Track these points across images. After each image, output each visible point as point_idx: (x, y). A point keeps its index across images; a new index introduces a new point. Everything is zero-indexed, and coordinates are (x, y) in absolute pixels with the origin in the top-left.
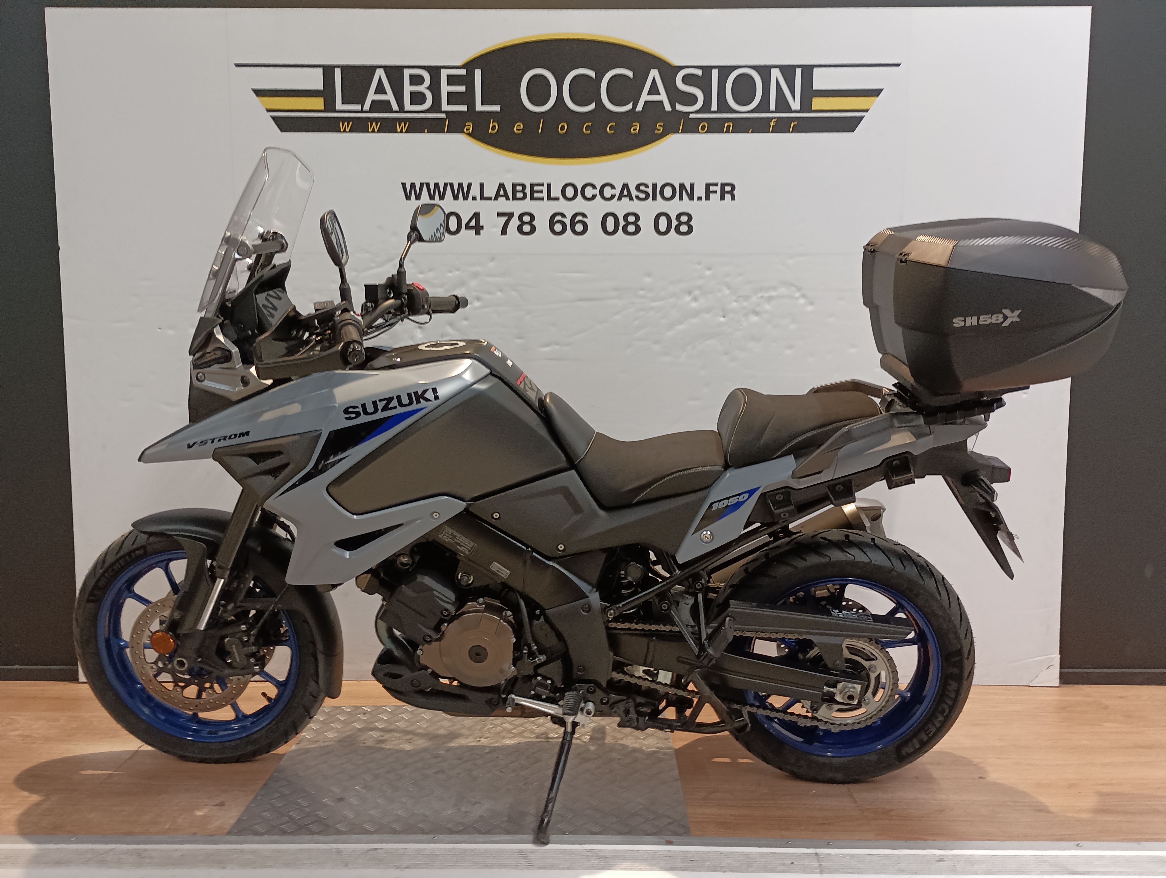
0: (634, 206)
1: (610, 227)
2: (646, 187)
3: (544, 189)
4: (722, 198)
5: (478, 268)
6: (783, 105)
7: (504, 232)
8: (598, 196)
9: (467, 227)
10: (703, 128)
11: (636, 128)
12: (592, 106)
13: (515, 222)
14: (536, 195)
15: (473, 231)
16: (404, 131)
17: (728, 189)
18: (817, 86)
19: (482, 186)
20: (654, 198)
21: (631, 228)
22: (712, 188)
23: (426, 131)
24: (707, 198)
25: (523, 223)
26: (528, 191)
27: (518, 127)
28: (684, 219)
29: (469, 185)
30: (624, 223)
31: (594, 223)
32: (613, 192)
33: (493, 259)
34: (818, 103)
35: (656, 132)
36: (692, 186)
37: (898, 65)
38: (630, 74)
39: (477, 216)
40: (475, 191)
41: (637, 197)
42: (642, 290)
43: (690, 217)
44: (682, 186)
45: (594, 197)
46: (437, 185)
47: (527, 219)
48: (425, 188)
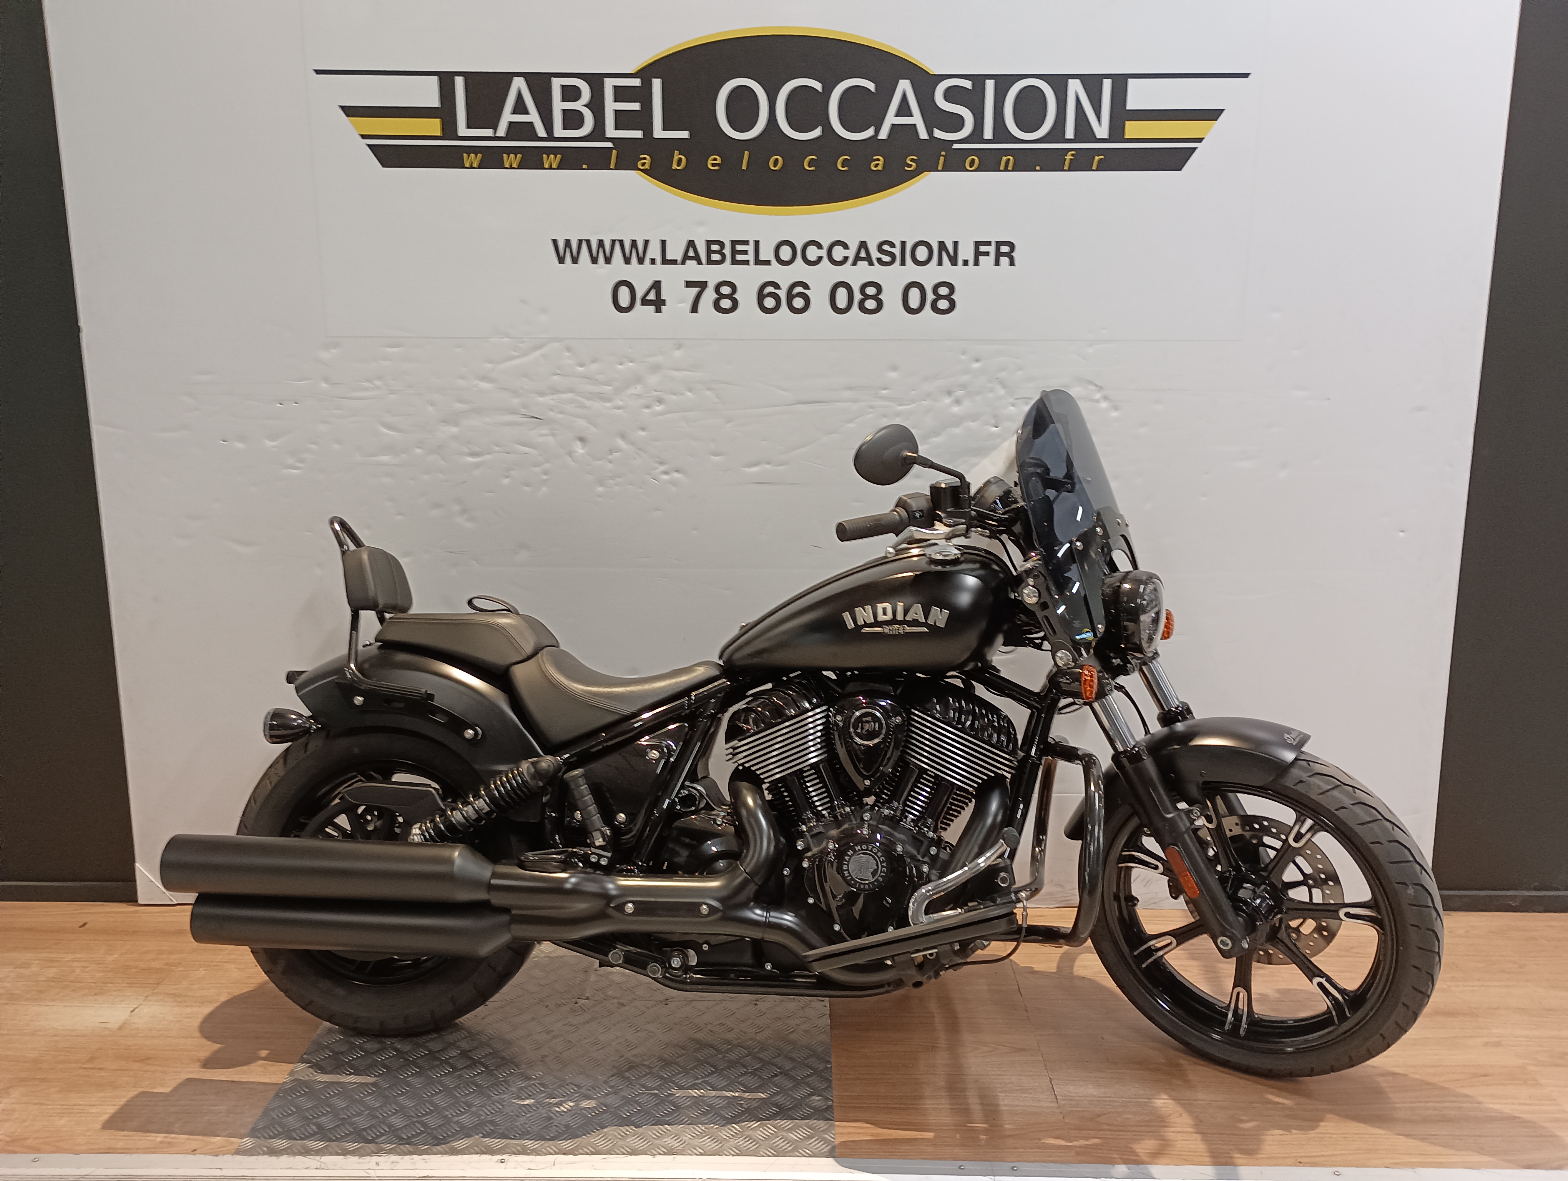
0: (876, 273)
1: (842, 302)
2: (891, 247)
3: (750, 248)
4: (997, 263)
5: (659, 359)
6: (1084, 131)
7: (694, 309)
8: (825, 259)
9: (645, 302)
10: (972, 163)
11: (878, 163)
12: (817, 132)
13: (709, 295)
14: (739, 257)
15: (652, 308)
16: (554, 166)
17: (1005, 249)
18: (1132, 104)
19: (663, 243)
20: (903, 263)
21: (871, 304)
22: (983, 249)
23: (585, 167)
24: (976, 263)
25: (721, 296)
26: (727, 251)
27: (714, 161)
28: (943, 291)
29: (646, 242)
30: (863, 297)
31: (819, 296)
32: (846, 253)
33: (679, 347)
34: (1132, 129)
35: (906, 168)
36: (956, 244)
37: (1246, 75)
38: (871, 86)
39: (657, 285)
40: (654, 251)
41: (879, 260)
42: (885, 389)
43: (952, 289)
44: (942, 245)
45: (819, 259)
46: (601, 243)
47: (726, 290)
48: (584, 246)
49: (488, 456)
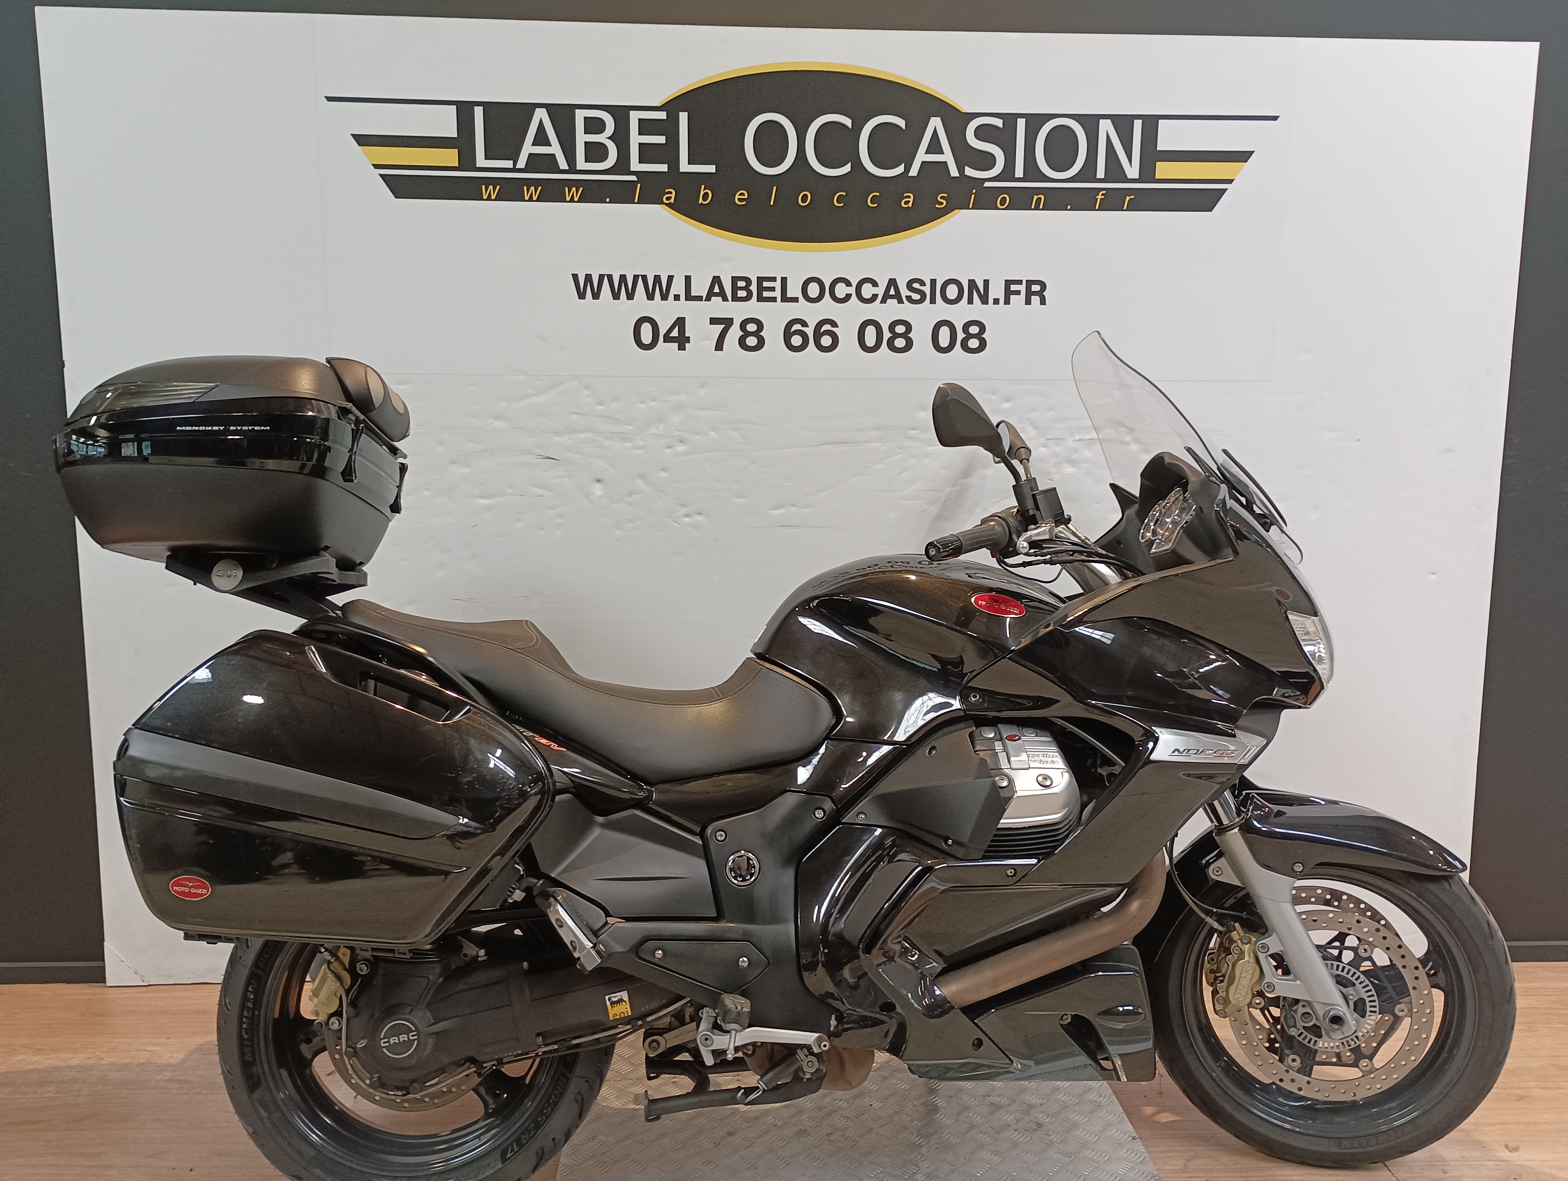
0: (906, 311)
1: (870, 340)
2: (921, 285)
3: (777, 285)
4: (1028, 302)
5: (682, 398)
6: (1115, 171)
7: (719, 346)
8: (854, 296)
9: (668, 339)
10: (1003, 201)
11: (908, 201)
12: (847, 168)
13: (735, 332)
14: (766, 294)
15: (675, 345)
16: (576, 199)
17: (1036, 288)
18: (1163, 145)
19: (688, 279)
21: (900, 343)
22: (1013, 287)
23: (608, 200)
24: (1007, 302)
25: (746, 334)
26: (754, 288)
27: (740, 197)
28: (974, 330)
29: (670, 278)
30: (890, 335)
31: (847, 334)
32: (875, 290)
33: (703, 385)
34: (1163, 170)
35: (937, 206)
36: (986, 283)
37: (1275, 118)
38: (901, 123)
39: (680, 322)
40: (678, 288)
41: (909, 298)
42: (914, 429)
43: (982, 328)
44: (972, 283)
45: (848, 297)
46: (623, 278)
47: (751, 327)
48: (606, 281)
49: (501, 499)
